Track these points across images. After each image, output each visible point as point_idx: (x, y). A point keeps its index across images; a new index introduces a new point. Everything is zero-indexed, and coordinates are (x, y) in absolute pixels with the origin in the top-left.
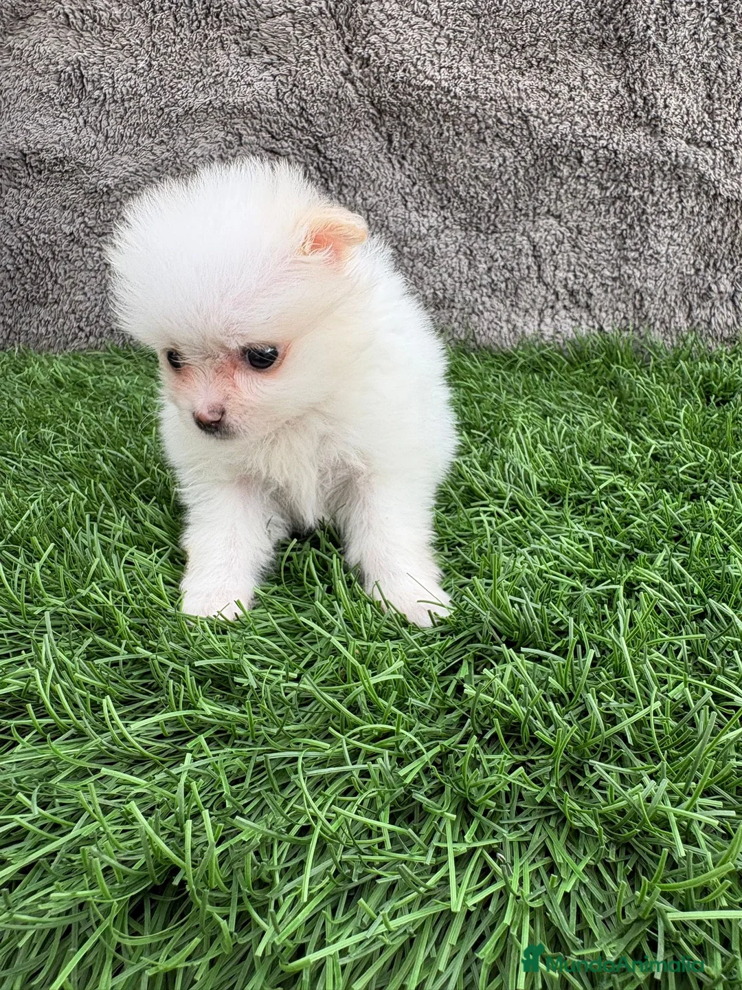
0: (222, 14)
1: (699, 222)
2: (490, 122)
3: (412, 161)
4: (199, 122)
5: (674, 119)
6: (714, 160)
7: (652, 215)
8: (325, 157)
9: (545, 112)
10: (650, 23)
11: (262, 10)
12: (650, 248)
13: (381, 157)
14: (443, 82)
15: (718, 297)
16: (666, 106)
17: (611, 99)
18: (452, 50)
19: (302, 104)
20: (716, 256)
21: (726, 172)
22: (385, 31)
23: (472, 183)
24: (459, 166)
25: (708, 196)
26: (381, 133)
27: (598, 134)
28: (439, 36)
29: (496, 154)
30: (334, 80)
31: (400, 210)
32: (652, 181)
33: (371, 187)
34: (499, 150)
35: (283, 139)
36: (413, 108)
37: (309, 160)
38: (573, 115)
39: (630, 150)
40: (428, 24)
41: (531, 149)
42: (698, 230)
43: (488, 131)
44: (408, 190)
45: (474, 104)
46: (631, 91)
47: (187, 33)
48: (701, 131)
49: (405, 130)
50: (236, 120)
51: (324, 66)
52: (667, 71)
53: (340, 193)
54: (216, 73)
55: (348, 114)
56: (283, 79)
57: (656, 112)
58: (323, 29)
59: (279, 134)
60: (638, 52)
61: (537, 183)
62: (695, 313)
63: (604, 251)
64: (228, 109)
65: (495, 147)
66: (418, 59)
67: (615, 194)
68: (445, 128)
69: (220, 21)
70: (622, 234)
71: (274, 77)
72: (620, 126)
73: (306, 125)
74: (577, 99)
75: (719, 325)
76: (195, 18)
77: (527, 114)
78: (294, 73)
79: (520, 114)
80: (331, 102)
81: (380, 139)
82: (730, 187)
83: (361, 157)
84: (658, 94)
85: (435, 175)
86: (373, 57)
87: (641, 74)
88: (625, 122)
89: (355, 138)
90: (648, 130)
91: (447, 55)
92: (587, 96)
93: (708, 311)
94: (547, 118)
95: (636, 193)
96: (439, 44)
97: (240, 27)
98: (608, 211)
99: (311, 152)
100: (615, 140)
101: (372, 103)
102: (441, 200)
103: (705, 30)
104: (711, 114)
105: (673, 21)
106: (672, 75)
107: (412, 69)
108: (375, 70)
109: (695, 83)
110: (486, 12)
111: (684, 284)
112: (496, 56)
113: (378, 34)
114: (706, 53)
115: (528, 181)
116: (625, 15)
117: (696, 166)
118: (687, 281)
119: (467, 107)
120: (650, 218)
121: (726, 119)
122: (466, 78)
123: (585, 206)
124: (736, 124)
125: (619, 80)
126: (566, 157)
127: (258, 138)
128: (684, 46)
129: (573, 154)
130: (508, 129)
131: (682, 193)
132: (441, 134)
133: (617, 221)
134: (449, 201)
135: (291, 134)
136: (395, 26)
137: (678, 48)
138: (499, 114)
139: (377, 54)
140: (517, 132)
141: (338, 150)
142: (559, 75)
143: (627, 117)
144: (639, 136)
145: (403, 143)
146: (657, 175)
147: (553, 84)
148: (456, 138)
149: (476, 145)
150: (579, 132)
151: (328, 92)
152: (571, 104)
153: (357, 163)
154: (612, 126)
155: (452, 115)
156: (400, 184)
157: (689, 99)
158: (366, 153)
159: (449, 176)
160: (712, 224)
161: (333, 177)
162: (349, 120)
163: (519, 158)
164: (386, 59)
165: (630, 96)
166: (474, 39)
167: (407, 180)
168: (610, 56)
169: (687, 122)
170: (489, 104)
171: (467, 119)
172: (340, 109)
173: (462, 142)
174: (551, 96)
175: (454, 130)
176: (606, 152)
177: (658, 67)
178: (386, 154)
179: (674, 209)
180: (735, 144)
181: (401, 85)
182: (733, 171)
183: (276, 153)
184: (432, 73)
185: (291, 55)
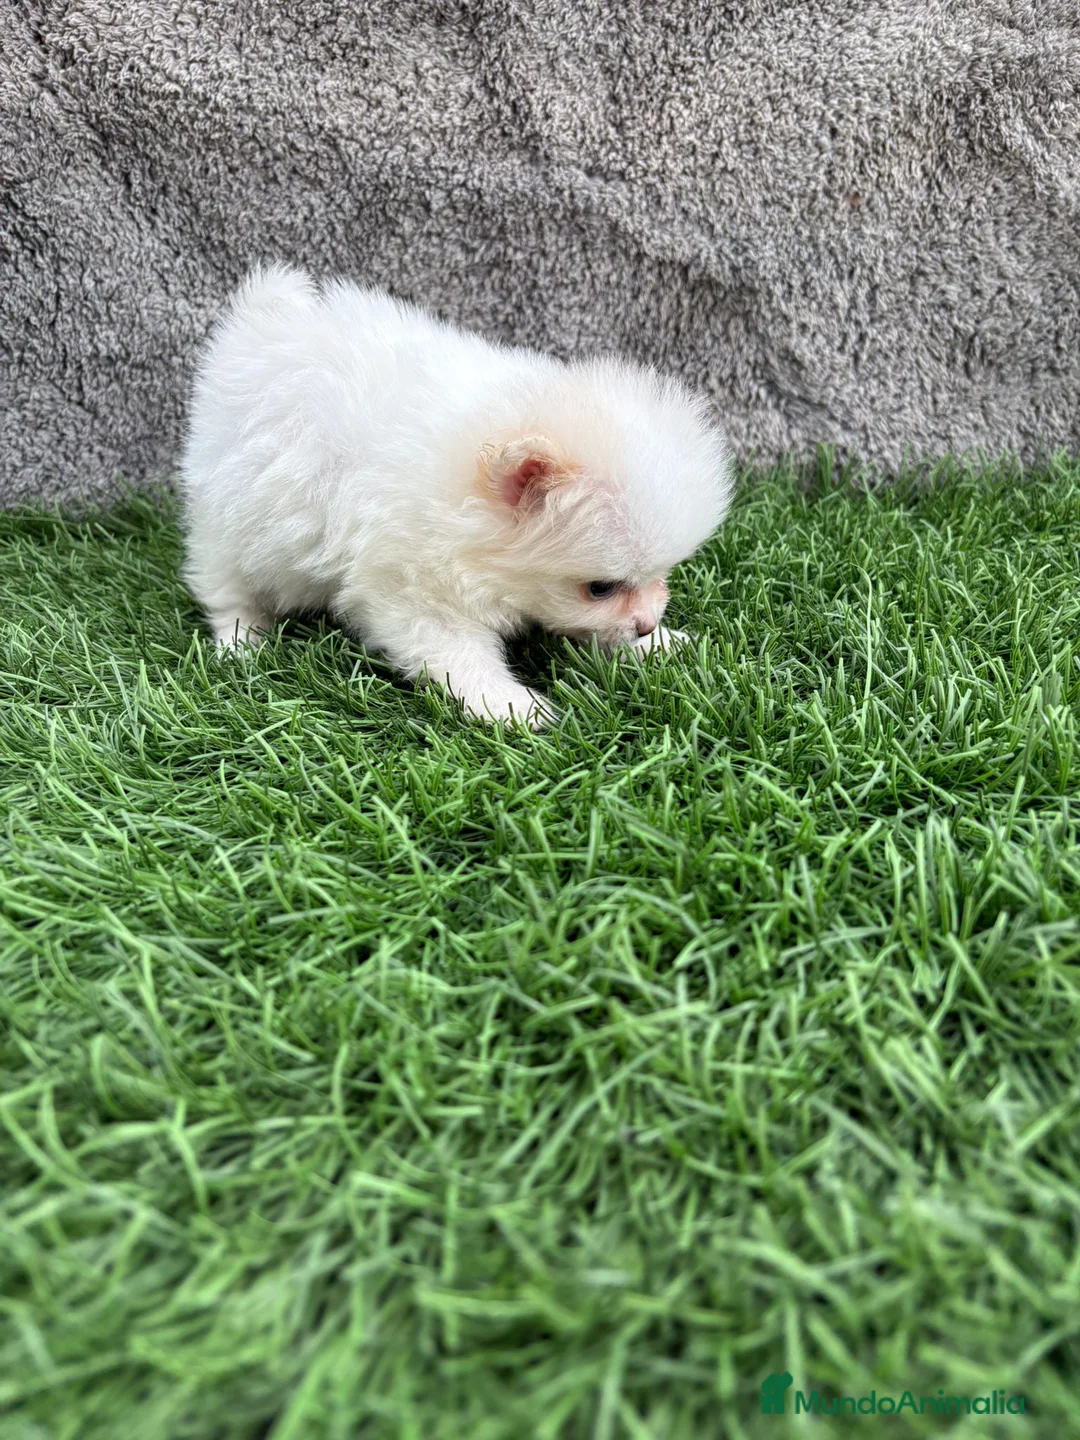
1: (621, 298)
2: (278, 149)
3: (168, 217)
5: (562, 137)
7: (547, 289)
8: (24, 215)
9: (363, 132)
13: (116, 210)
14: (195, 86)
16: (547, 117)
17: (464, 107)
18: (204, 33)
20: (653, 350)
21: (652, 219)
23: (267, 249)
24: (243, 222)
25: (628, 258)
26: (110, 171)
27: (450, 165)
29: (298, 201)
31: (158, 297)
32: (541, 235)
33: (107, 261)
34: (300, 194)
36: (153, 128)
38: (407, 135)
39: (501, 189)
41: (350, 191)
42: (620, 309)
43: (279, 164)
44: (166, 265)
45: (250, 120)
46: (492, 93)
48: (607, 154)
49: (148, 165)
52: (542, 59)
53: (57, 272)
55: (52, 142)
57: (533, 126)
60: (494, 29)
61: (368, 246)
65: (294, 190)
66: (151, 50)
67: (487, 259)
68: (209, 160)
70: (506, 322)
72: (482, 150)
74: (411, 108)
77: (334, 135)
79: (323, 136)
80: (20, 123)
81: (111, 181)
82: (659, 242)
83: (83, 212)
84: (532, 98)
85: (208, 238)
86: (78, 48)
87: (503, 66)
88: (487, 143)
89: (70, 181)
91: (197, 42)
92: (426, 102)
95: (519, 256)
96: (182, 24)
98: (482, 286)
100: (477, 173)
101: (88, 122)
102: (222, 278)
104: (619, 126)
106: (552, 64)
107: (143, 65)
108: (85, 69)
109: (589, 78)
113: (81, 10)
114: (600, 28)
115: (353, 242)
119: (240, 125)
120: (544, 294)
122: (231, 77)
123: (446, 279)
124: (659, 142)
125: (471, 75)
126: (406, 201)
128: (563, 18)
129: (414, 197)
130: (309, 160)
131: (589, 254)
132: (207, 170)
133: (497, 300)
137: (554, 22)
138: (290, 136)
139: (84, 44)
140: (324, 164)
141: (44, 201)
142: (378, 69)
143: (491, 136)
144: (513, 165)
145: (148, 187)
146: (546, 228)
147: (371, 85)
148: (230, 176)
149: (263, 186)
150: (419, 162)
151: (12, 109)
152: (403, 116)
153: (77, 222)
154: (470, 152)
155: (219, 140)
156: (152, 255)
157: (582, 103)
158: (91, 206)
159: (230, 240)
160: (641, 300)
161: (41, 247)
162: (54, 152)
163: (333, 207)
164: (99, 51)
165: (491, 101)
166: (238, 15)
167: (164, 247)
168: (455, 37)
169: (583, 141)
170: (273, 120)
171: (241, 144)
172: (37, 134)
173: (242, 183)
174: (369, 104)
175: (225, 163)
176: (464, 193)
177: (527, 53)
178: (123, 206)
179: (579, 279)
180: (661, 174)
181: (128, 92)
182: (662, 217)
184: (175, 73)
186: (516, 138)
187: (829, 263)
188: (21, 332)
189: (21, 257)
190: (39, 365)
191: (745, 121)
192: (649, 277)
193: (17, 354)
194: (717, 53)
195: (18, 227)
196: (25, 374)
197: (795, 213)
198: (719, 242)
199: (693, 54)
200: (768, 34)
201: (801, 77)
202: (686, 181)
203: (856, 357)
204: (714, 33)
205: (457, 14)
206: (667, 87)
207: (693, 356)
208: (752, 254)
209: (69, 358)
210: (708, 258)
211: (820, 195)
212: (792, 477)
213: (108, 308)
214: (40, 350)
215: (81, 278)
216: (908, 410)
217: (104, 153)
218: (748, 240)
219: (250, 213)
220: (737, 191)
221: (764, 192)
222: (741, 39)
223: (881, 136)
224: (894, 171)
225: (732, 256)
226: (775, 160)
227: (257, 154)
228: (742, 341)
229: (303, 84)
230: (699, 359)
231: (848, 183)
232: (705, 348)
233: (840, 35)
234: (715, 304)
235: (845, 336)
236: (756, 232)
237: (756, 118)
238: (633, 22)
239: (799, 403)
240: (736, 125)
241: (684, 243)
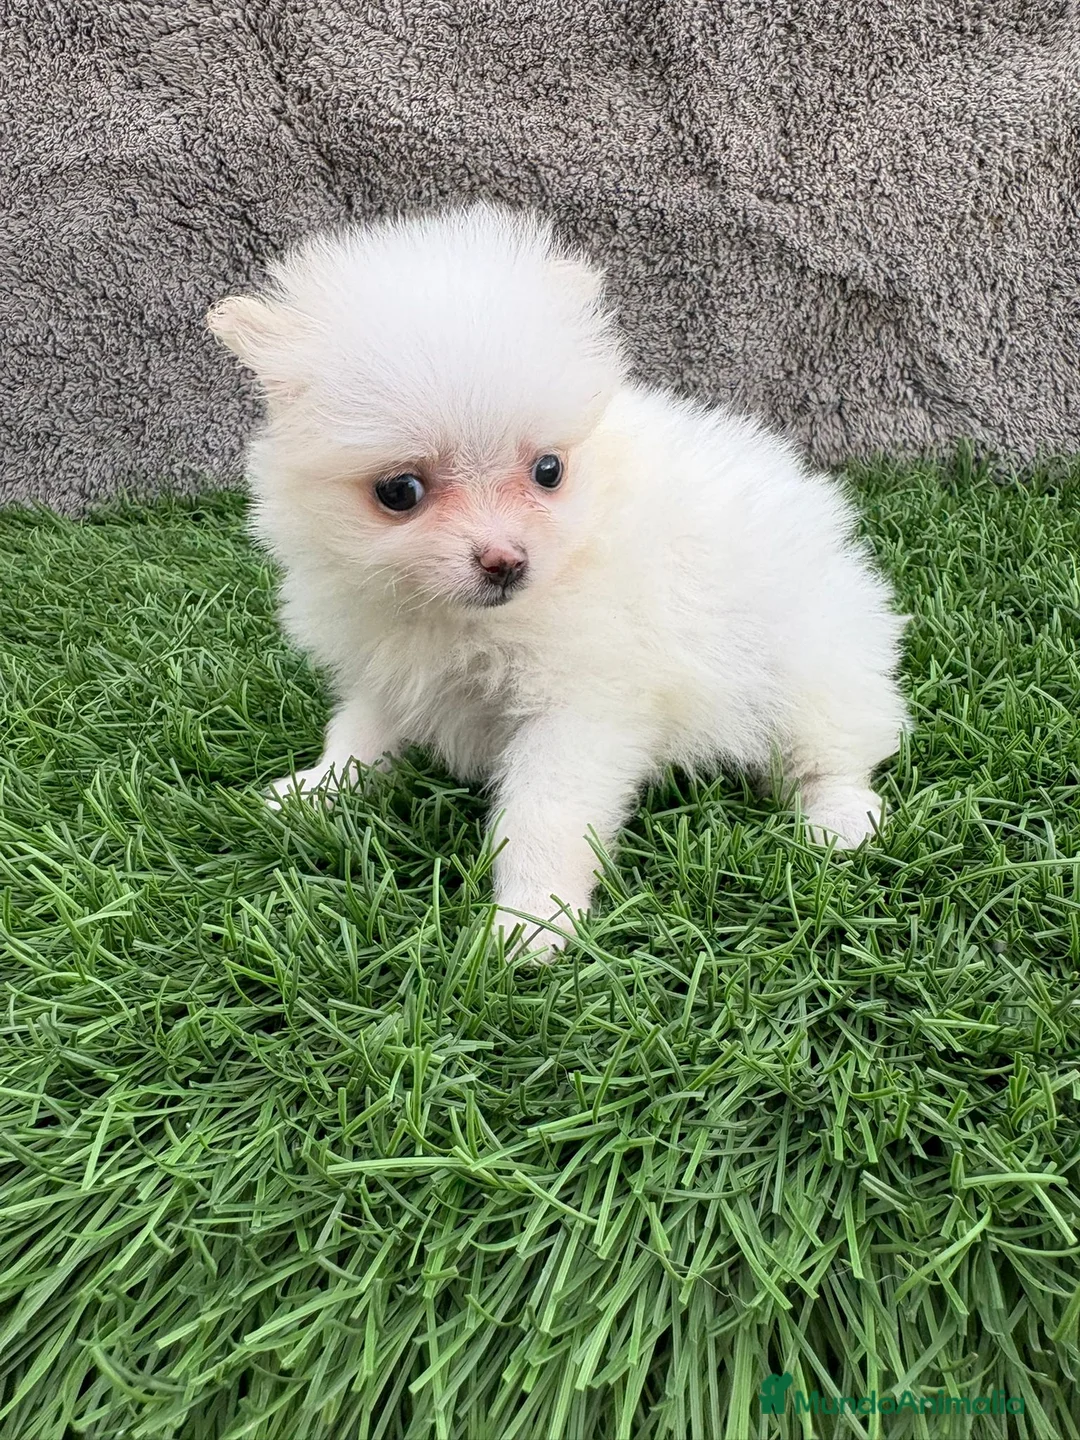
0: (94, 31)
1: (785, 307)
2: (485, 175)
4: (73, 185)
5: (738, 165)
6: (797, 220)
7: (719, 298)
8: (258, 230)
9: (561, 160)
10: (694, 32)
11: (152, 24)
12: (719, 345)
13: (338, 228)
14: (416, 121)
15: (819, 408)
16: (726, 147)
17: (652, 139)
18: (425, 75)
19: (220, 155)
20: (811, 353)
21: (816, 237)
22: (329, 50)
25: (792, 271)
26: (335, 194)
27: (637, 189)
30: (262, 121)
32: (715, 250)
35: (195, 206)
36: (376, 157)
37: (234, 235)
38: (600, 163)
39: (682, 209)
40: (389, 40)
42: (783, 316)
45: (461, 150)
46: (678, 127)
47: (45, 58)
48: (777, 180)
49: (368, 189)
50: (126, 181)
51: (247, 102)
52: (723, 97)
54: (92, 114)
55: (287, 168)
56: (188, 120)
57: (713, 155)
58: (239, 49)
59: (189, 200)
60: (682, 74)
63: (659, 351)
64: (112, 165)
66: (378, 89)
67: (666, 271)
68: (424, 185)
69: (93, 40)
70: (680, 326)
71: (178, 118)
72: (666, 176)
73: (227, 186)
74: (604, 140)
76: (55, 36)
77: (535, 163)
78: (205, 112)
79: (525, 163)
80: (260, 151)
81: (335, 203)
82: (821, 257)
83: (309, 229)
84: (713, 131)
86: (315, 87)
87: (689, 103)
88: (671, 169)
89: (299, 202)
91: (419, 83)
92: (618, 134)
93: (807, 429)
94: (563, 168)
95: (695, 268)
96: (406, 67)
97: (123, 48)
98: (659, 294)
99: (238, 223)
100: (660, 195)
101: (319, 152)
103: (770, 42)
104: (789, 157)
105: (725, 30)
106: (731, 103)
107: (371, 103)
108: (320, 105)
109: (763, 114)
110: (468, 20)
111: (771, 393)
112: (488, 83)
113: (320, 55)
114: (775, 72)
116: (661, 22)
117: (772, 228)
118: (775, 388)
119: (453, 155)
120: (717, 303)
121: (809, 164)
122: (447, 113)
123: (627, 288)
124: (824, 170)
125: (659, 112)
126: (595, 220)
127: (160, 205)
128: (743, 63)
129: (603, 216)
130: (511, 184)
131: (758, 267)
132: (420, 193)
133: (672, 308)
135: (207, 198)
136: (342, 43)
138: (496, 164)
139: (320, 83)
140: (524, 188)
141: (276, 219)
142: (577, 107)
143: (674, 164)
144: (693, 189)
145: (368, 207)
146: (720, 243)
147: (570, 120)
148: (441, 198)
150: (610, 185)
151: (254, 138)
152: (597, 147)
154: (655, 177)
155: (433, 167)
157: (757, 136)
158: (316, 223)
160: (803, 308)
162: (288, 176)
164: (333, 90)
165: (676, 134)
166: (456, 60)
168: (646, 80)
169: (756, 169)
170: (482, 150)
171: (453, 171)
172: (274, 161)
174: (567, 137)
175: (437, 187)
176: (648, 213)
177: (711, 93)
179: (748, 289)
180: (826, 198)
181: (356, 125)
182: (824, 234)
183: (187, 226)
184: (399, 109)
185: (199, 86)
186: (697, 166)
187: (974, 279)
189: (253, 267)
191: (901, 152)
194: (877, 93)
195: (252, 241)
197: (945, 233)
198: (876, 258)
199: (856, 95)
200: (924, 77)
201: (953, 115)
202: (847, 204)
203: (996, 361)
204: (875, 76)
205: (650, 60)
206: (832, 123)
207: (847, 359)
208: (905, 269)
210: (865, 272)
211: (968, 217)
212: (934, 468)
216: (1043, 410)
217: (331, 178)
218: (902, 255)
220: (893, 213)
221: (917, 214)
222: (899, 82)
223: (1023, 166)
224: (1034, 197)
225: (887, 270)
226: (928, 186)
227: (466, 180)
228: (893, 346)
229: (510, 119)
230: (852, 361)
231: (993, 206)
232: (858, 352)
233: (988, 78)
234: (868, 314)
235: (986, 342)
236: (909, 250)
237: (911, 150)
238: (805, 67)
239: (941, 400)
240: (893, 157)
241: (845, 258)
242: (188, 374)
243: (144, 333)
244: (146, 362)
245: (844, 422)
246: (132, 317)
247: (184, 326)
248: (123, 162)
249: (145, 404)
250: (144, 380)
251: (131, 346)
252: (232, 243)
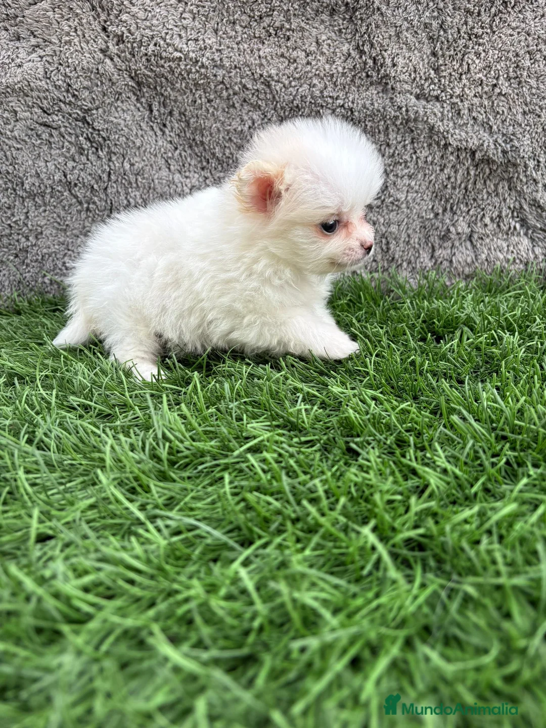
1: (433, 171)
2: (236, 88)
3: (172, 128)
5: (402, 77)
8: (93, 128)
9: (285, 77)
12: (390, 196)
13: (143, 125)
14: (191, 54)
15: (457, 237)
16: (394, 65)
17: (345, 62)
18: (197, 23)
19: (68, 80)
20: (451, 201)
21: (454, 123)
22: (134, 9)
23: (227, 145)
24: (214, 130)
25: (439, 147)
26: (141, 103)
27: (335, 95)
28: (184, 11)
29: (246, 118)
30: (93, 58)
31: (164, 173)
32: (387, 135)
33: (137, 154)
34: (247, 114)
35: (53, 113)
36: (166, 79)
37: (78, 131)
38: (311, 78)
39: (365, 108)
41: (276, 111)
42: (432, 177)
43: (236, 97)
44: (170, 155)
45: (221, 72)
46: (362, 53)
48: (429, 86)
49: (162, 100)
50: (10, 99)
51: (84, 45)
52: (392, 31)
53: (110, 160)
55: (110, 87)
56: (48, 59)
57: (385, 71)
58: (78, 11)
59: (49, 109)
60: (364, 16)
62: (437, 253)
65: (244, 111)
66: (167, 34)
68: (197, 96)
71: (42, 58)
72: (354, 86)
73: (73, 100)
74: (314, 63)
75: (460, 262)
77: (269, 79)
78: (58, 53)
79: (262, 80)
80: (92, 76)
81: (141, 109)
82: (459, 137)
83: (125, 127)
84: (386, 54)
85: (194, 140)
86: (126, 34)
87: (369, 36)
88: (358, 81)
89: (119, 109)
90: (380, 88)
91: (193, 29)
92: (322, 59)
93: (449, 251)
94: (287, 82)
96: (184, 19)
97: (7, 15)
99: (80, 124)
101: (130, 76)
102: (201, 161)
104: (437, 70)
106: (398, 35)
107: (162, 42)
108: (129, 45)
109: (419, 42)
111: (425, 227)
112: (238, 28)
113: (129, 13)
114: (427, 14)
118: (428, 224)
119: (215, 76)
122: (211, 48)
124: (460, 79)
125: (349, 43)
127: (32, 113)
128: (406, 8)
130: (253, 94)
131: (416, 145)
132: (195, 102)
134: (208, 162)
135: (60, 107)
136: (143, 4)
137: (401, 11)
138: (243, 81)
139: (129, 31)
140: (262, 96)
141: (104, 120)
142: (295, 42)
143: (360, 77)
144: (372, 94)
145: (162, 112)
146: (391, 129)
147: (291, 50)
148: (208, 104)
149: (227, 110)
150: (317, 93)
151: (88, 68)
152: (309, 68)
153: (122, 132)
154: (347, 87)
155: (203, 84)
156: (162, 149)
157: (415, 57)
158: (130, 123)
159: (206, 140)
160: (446, 172)
161: (101, 146)
162: (111, 93)
163: (266, 120)
164: (138, 35)
165: (361, 57)
166: (216, 13)
167: (169, 145)
168: (341, 22)
169: (415, 79)
170: (234, 72)
171: (215, 86)
172: (102, 83)
173: (214, 108)
174: (289, 62)
175: (206, 97)
176: (343, 111)
177: (384, 29)
178: (147, 123)
179: (409, 159)
180: (461, 97)
181: (153, 58)
182: (461, 122)
183: (48, 126)
184: (180, 46)
185: (54, 37)
186: (375, 78)
188: (88, 194)
189: (90, 152)
190: (97, 212)
191: (513, 66)
192: (451, 158)
193: (85, 206)
194: (497, 26)
195: (90, 135)
196: (89, 217)
198: (495, 136)
199: (482, 28)
200: (529, 15)
202: (476, 101)
204: (495, 15)
205: (343, 8)
206: (466, 46)
207: (475, 205)
208: (516, 143)
209: (114, 207)
210: (489, 146)
212: (534, 276)
213: (136, 180)
214: (98, 203)
215: (122, 163)
217: (138, 93)
218: (513, 134)
219: (219, 125)
221: (524, 107)
222: (512, 19)
225: (503, 145)
226: (532, 87)
227: (224, 92)
228: (506, 195)
230: (479, 206)
232: (483, 200)
234: (490, 174)
236: (518, 130)
237: (520, 64)
238: (447, 10)
240: (508, 68)
241: (474, 137)
242: (52, 220)
243: (25, 195)
244: (27, 213)
245: (474, 246)
246: (17, 185)
247: (49, 190)
248: (8, 87)
249: (27, 239)
250: (26, 225)
251: (17, 203)
252: (77, 137)
